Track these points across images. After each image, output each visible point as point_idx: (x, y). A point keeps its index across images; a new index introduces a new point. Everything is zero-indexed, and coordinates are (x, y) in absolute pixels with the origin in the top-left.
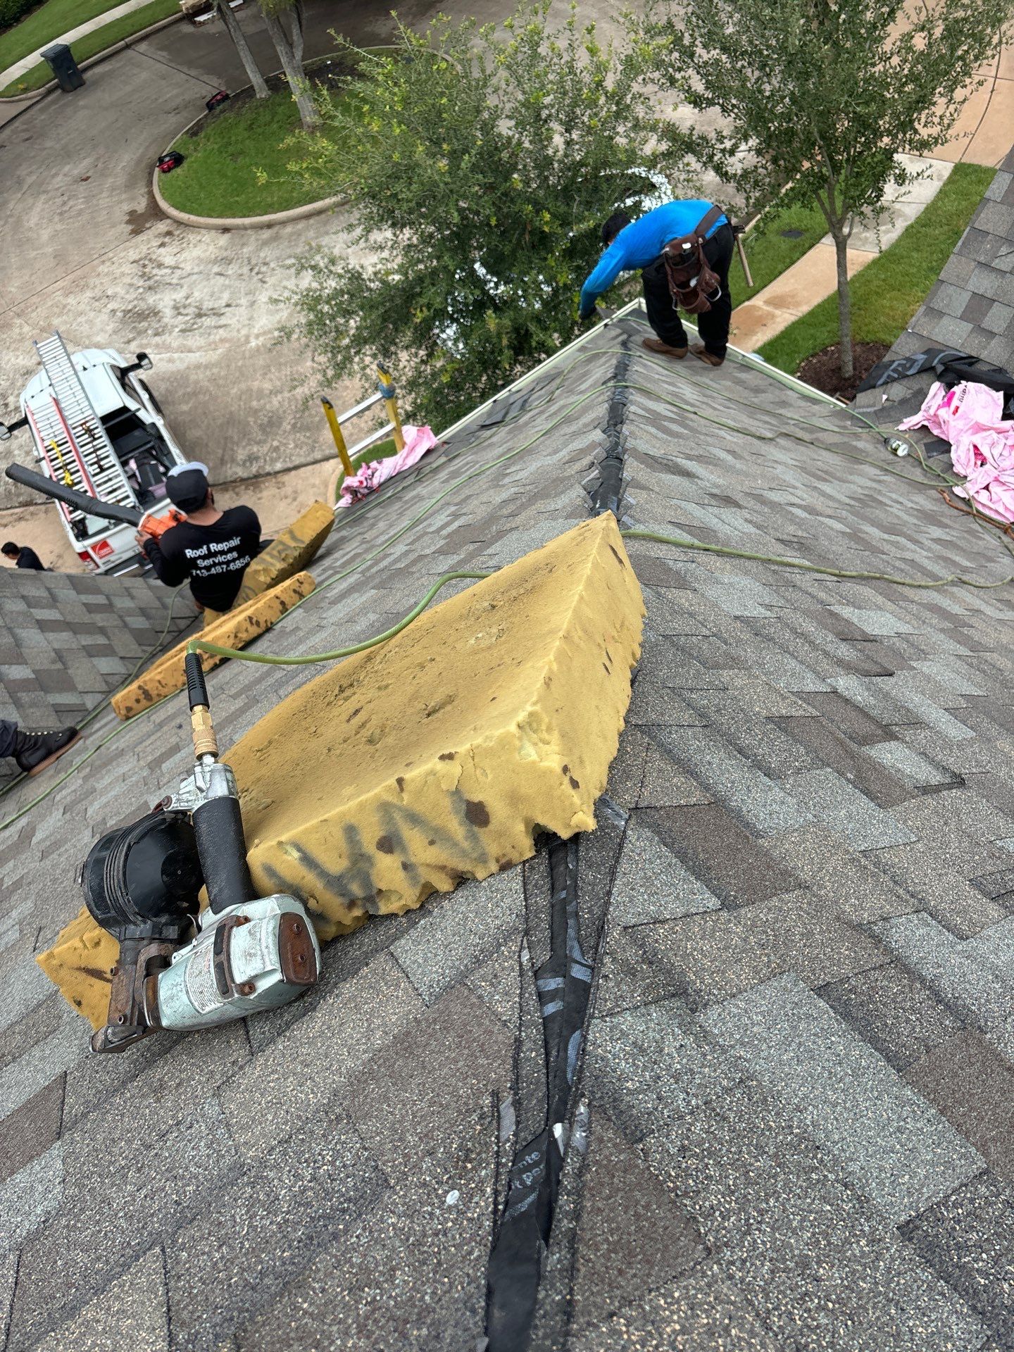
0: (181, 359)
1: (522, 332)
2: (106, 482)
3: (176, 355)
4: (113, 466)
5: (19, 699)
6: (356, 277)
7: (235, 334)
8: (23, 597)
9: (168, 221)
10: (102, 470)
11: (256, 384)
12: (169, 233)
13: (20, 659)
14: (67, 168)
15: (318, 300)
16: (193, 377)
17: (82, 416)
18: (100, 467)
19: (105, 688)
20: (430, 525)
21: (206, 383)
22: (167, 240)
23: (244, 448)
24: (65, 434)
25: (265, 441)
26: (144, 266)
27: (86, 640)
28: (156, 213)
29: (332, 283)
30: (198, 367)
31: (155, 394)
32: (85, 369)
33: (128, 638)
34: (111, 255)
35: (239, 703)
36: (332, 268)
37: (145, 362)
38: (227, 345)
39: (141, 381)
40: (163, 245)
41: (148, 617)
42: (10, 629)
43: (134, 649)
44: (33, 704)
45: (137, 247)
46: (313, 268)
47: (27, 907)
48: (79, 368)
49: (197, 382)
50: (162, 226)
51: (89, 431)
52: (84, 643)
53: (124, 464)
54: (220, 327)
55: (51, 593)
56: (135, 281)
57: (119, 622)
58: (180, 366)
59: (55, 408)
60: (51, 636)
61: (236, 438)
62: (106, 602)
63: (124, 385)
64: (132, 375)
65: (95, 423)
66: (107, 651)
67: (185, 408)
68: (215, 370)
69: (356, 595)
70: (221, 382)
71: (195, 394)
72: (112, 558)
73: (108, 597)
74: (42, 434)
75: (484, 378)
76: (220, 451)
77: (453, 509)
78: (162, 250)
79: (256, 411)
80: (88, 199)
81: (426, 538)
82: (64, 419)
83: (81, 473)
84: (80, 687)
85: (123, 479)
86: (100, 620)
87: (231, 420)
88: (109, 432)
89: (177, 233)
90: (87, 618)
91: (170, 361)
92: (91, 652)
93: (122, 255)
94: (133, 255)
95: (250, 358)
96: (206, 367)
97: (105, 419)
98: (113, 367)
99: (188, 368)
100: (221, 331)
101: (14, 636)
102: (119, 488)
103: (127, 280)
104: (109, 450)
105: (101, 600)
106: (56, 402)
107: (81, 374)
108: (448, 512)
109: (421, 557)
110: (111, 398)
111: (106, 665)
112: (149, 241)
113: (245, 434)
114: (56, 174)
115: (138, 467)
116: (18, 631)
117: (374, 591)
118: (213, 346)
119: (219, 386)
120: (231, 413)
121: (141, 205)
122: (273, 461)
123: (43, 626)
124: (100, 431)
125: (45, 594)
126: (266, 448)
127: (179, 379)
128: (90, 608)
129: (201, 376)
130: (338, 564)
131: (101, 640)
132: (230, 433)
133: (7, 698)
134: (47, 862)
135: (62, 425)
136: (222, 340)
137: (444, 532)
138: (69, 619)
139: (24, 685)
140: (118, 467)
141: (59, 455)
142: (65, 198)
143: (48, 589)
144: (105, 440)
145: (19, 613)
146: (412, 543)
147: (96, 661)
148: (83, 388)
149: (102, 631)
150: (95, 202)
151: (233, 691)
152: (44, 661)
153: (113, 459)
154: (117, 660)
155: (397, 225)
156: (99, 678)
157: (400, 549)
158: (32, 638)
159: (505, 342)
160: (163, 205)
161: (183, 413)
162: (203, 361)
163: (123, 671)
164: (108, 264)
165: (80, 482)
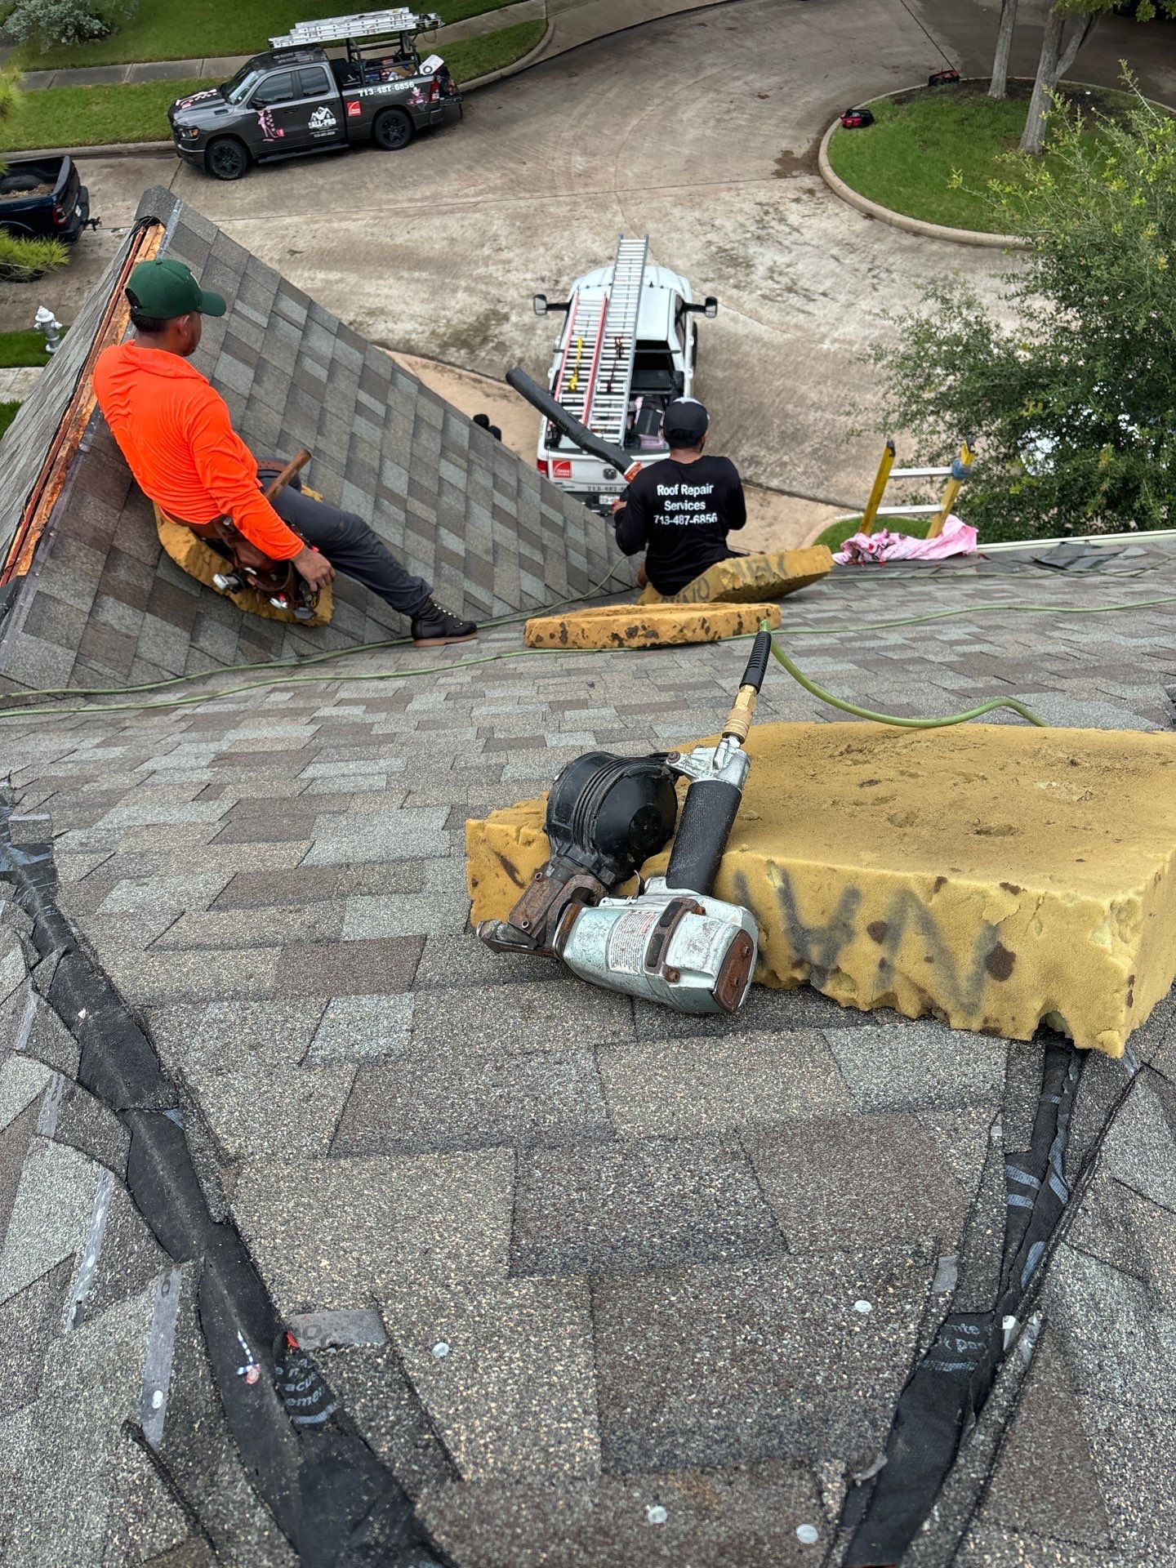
0: (745, 323)
1: (1131, 486)
2: (603, 406)
3: (742, 318)
4: (622, 394)
5: (441, 568)
6: (983, 333)
7: (814, 327)
8: (494, 475)
9: (818, 179)
10: (609, 391)
11: (804, 387)
12: (811, 192)
13: (460, 532)
14: (751, 77)
15: (930, 337)
16: (746, 348)
17: (621, 330)
18: (609, 388)
19: (517, 604)
20: (940, 632)
21: (754, 361)
22: (804, 197)
23: (753, 445)
24: (596, 339)
25: (777, 451)
26: (767, 213)
27: (526, 550)
28: (810, 164)
29: (956, 327)
30: (757, 340)
31: (700, 344)
32: (651, 285)
33: (562, 570)
34: (741, 185)
35: (666, 697)
36: (965, 312)
37: (711, 308)
38: (799, 334)
39: (695, 325)
40: (797, 200)
41: (590, 561)
42: (467, 498)
43: (561, 585)
44: (449, 581)
45: (771, 190)
46: (945, 301)
47: (398, 764)
48: (647, 282)
49: (747, 355)
50: (808, 181)
51: (620, 348)
52: (522, 551)
53: (633, 397)
54: (803, 312)
55: (519, 486)
56: (748, 223)
57: (561, 550)
58: (741, 330)
59: (601, 309)
60: (498, 526)
61: (750, 432)
62: (561, 523)
63: (678, 320)
64: (690, 314)
65: (630, 344)
66: (538, 571)
67: (720, 374)
68: (771, 353)
69: (829, 659)
70: (771, 368)
71: (738, 366)
72: (566, 482)
73: (565, 521)
74: (576, 328)
75: (1055, 510)
76: (727, 436)
77: (975, 630)
78: (794, 206)
79: (787, 416)
80: (754, 118)
81: (933, 644)
82: (604, 324)
83: (588, 384)
84: (496, 590)
85: (623, 412)
86: (547, 536)
87: (756, 412)
88: (638, 359)
89: (819, 195)
90: (536, 528)
91: (734, 320)
92: (524, 563)
93: (752, 191)
94: (763, 196)
95: (814, 359)
96: (765, 344)
97: (641, 344)
98: (678, 297)
99: (747, 336)
100: (801, 316)
101: (468, 506)
102: (612, 418)
103: (741, 219)
104: (627, 376)
105: (558, 518)
106: (607, 303)
107: (645, 288)
108: (968, 630)
109: (922, 660)
110: (657, 326)
111: (531, 585)
112: (786, 189)
113: (762, 432)
114: (738, 78)
115: (642, 408)
116: (474, 504)
117: (852, 666)
118: (784, 327)
119: (766, 371)
120: (761, 404)
121: (801, 150)
122: (773, 475)
123: (497, 512)
124: (629, 353)
125: (514, 484)
126: (773, 458)
127: (732, 343)
128: (545, 521)
129: (754, 351)
130: (810, 616)
131: (538, 557)
132: (747, 423)
133: (431, 561)
134: (423, 736)
135: (598, 329)
136: (796, 326)
137: (959, 649)
138: (521, 520)
139: (452, 556)
140: (625, 397)
141: (578, 355)
142: (732, 107)
143: (519, 481)
144: (629, 364)
145: (483, 488)
146: (914, 640)
147: (523, 573)
148: (638, 303)
149: (544, 549)
150: (758, 124)
151: (659, 682)
152: (480, 548)
153: (625, 387)
154: (541, 585)
155: (1066, 301)
156: (517, 593)
157: (894, 638)
158: (482, 516)
159: (1105, 486)
160: (823, 160)
161: (714, 378)
162: (766, 337)
163: (541, 599)
164: (733, 193)
165: (582, 392)
